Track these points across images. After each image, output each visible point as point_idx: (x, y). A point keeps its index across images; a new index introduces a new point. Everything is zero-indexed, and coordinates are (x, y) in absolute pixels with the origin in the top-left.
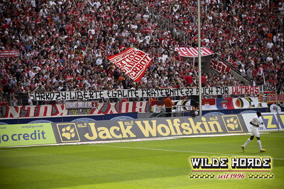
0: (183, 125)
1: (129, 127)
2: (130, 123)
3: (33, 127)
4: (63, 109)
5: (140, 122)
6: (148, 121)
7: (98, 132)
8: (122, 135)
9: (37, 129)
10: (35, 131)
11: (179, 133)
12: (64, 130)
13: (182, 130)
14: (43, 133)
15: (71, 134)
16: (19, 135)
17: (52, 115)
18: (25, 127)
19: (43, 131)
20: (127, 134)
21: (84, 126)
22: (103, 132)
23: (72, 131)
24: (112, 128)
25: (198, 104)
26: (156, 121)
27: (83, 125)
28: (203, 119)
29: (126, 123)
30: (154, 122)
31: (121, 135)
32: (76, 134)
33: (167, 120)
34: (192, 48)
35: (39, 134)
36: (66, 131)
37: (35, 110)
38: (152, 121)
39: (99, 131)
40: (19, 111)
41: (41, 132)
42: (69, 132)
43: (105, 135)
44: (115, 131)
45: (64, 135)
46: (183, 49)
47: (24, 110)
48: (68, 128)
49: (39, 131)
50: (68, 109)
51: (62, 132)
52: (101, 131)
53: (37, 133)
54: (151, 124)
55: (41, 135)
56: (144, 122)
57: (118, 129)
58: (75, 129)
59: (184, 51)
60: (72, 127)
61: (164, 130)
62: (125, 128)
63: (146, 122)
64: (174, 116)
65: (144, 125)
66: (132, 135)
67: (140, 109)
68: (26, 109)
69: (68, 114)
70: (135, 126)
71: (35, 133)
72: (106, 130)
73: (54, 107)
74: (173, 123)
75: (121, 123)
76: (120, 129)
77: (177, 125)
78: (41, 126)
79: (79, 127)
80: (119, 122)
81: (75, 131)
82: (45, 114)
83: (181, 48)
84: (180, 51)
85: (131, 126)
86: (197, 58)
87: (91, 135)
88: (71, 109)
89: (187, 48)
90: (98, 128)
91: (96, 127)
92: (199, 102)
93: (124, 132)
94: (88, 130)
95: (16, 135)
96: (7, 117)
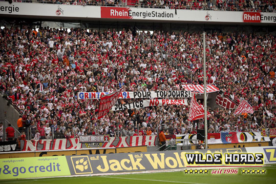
1: (139, 160)
2: (140, 155)
3: (48, 160)
4: (77, 143)
5: (149, 155)
6: (156, 154)
7: (109, 165)
8: (132, 167)
9: (52, 162)
10: (51, 164)
12: (77, 162)
14: (58, 165)
15: (84, 166)
16: (36, 167)
17: (66, 148)
18: (42, 160)
19: (58, 164)
20: (137, 166)
21: (96, 159)
22: (114, 165)
23: (85, 163)
24: (123, 161)
25: (204, 138)
26: (164, 154)
27: (96, 157)
28: (209, 152)
29: (136, 156)
30: (162, 155)
31: (131, 167)
32: (89, 166)
33: (174, 153)
34: (199, 85)
35: (54, 166)
36: (80, 164)
37: (51, 144)
38: (160, 154)
39: (110, 163)
40: (36, 145)
41: (56, 164)
42: (82, 164)
43: (116, 167)
44: (126, 163)
45: (77, 167)
46: (190, 86)
47: (40, 144)
48: (82, 161)
49: (54, 163)
50: (82, 143)
51: (75, 165)
52: (112, 163)
53: (52, 165)
54: (160, 157)
55: (56, 167)
56: (152, 154)
57: (128, 161)
58: (88, 162)
59: (191, 88)
60: (85, 159)
61: (171, 162)
62: (135, 160)
63: (155, 155)
64: (182, 149)
65: (153, 158)
66: (142, 167)
67: (150, 143)
68: (42, 142)
69: (81, 147)
70: (145, 159)
71: (51, 166)
72: (117, 162)
73: (68, 141)
74: (180, 156)
75: (131, 156)
76: (131, 162)
77: (184, 158)
78: (56, 159)
79: (91, 159)
80: (129, 155)
81: (88, 163)
82: (60, 147)
83: (188, 86)
84: (187, 88)
85: (141, 159)
86: (203, 95)
87: (103, 167)
88: (85, 143)
89: (194, 85)
91: (108, 160)
92: (204, 135)
93: (134, 164)
94: (101, 162)
95: (33, 167)
96: (25, 150)
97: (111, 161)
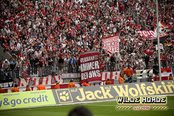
0: (148, 88)
1: (108, 91)
2: (109, 87)
3: (38, 93)
4: (59, 79)
5: (116, 86)
6: (122, 86)
7: (86, 95)
8: (104, 97)
9: (41, 94)
10: (40, 96)
11: (145, 94)
12: (61, 94)
13: (147, 92)
14: (46, 97)
15: (66, 97)
16: (29, 99)
17: (52, 83)
18: (33, 93)
19: (46, 96)
20: (107, 96)
21: (75, 91)
22: (89, 95)
23: (67, 94)
24: (96, 92)
26: (127, 86)
27: (75, 90)
28: (163, 83)
29: (106, 88)
30: (126, 86)
31: (102, 96)
32: (70, 97)
33: (136, 85)
34: (152, 31)
35: (43, 97)
36: (63, 95)
37: (39, 81)
38: (125, 86)
39: (86, 94)
40: (28, 82)
41: (44, 96)
42: (65, 95)
43: (91, 97)
44: (98, 94)
45: (61, 98)
46: (145, 33)
47: (31, 81)
48: (64, 93)
49: (43, 95)
50: (64, 79)
51: (59, 96)
52: (88, 94)
53: (42, 97)
54: (124, 88)
55: (45, 99)
56: (119, 86)
57: (100, 92)
58: (69, 93)
59: (146, 34)
60: (67, 92)
61: (134, 92)
62: (106, 91)
63: (121, 87)
64: (141, 82)
65: (119, 89)
66: (111, 96)
67: (116, 77)
68: (33, 80)
69: (63, 83)
70: (113, 90)
71: (40, 97)
72: (91, 93)
73: (53, 78)
74: (140, 87)
75: (102, 88)
76: (102, 92)
77: (143, 88)
78: (44, 92)
79: (72, 91)
80: (100, 87)
81: (69, 94)
82: (47, 83)
83: (143, 32)
84: (143, 34)
85: (110, 90)
87: (81, 97)
88: (66, 79)
89: (147, 32)
90: (86, 92)
91: (84, 91)
92: (159, 71)
93: (105, 94)
94: (79, 93)
95: (26, 99)
96: (20, 86)
97: (87, 93)
